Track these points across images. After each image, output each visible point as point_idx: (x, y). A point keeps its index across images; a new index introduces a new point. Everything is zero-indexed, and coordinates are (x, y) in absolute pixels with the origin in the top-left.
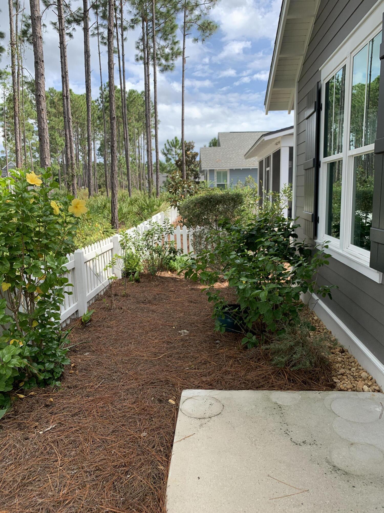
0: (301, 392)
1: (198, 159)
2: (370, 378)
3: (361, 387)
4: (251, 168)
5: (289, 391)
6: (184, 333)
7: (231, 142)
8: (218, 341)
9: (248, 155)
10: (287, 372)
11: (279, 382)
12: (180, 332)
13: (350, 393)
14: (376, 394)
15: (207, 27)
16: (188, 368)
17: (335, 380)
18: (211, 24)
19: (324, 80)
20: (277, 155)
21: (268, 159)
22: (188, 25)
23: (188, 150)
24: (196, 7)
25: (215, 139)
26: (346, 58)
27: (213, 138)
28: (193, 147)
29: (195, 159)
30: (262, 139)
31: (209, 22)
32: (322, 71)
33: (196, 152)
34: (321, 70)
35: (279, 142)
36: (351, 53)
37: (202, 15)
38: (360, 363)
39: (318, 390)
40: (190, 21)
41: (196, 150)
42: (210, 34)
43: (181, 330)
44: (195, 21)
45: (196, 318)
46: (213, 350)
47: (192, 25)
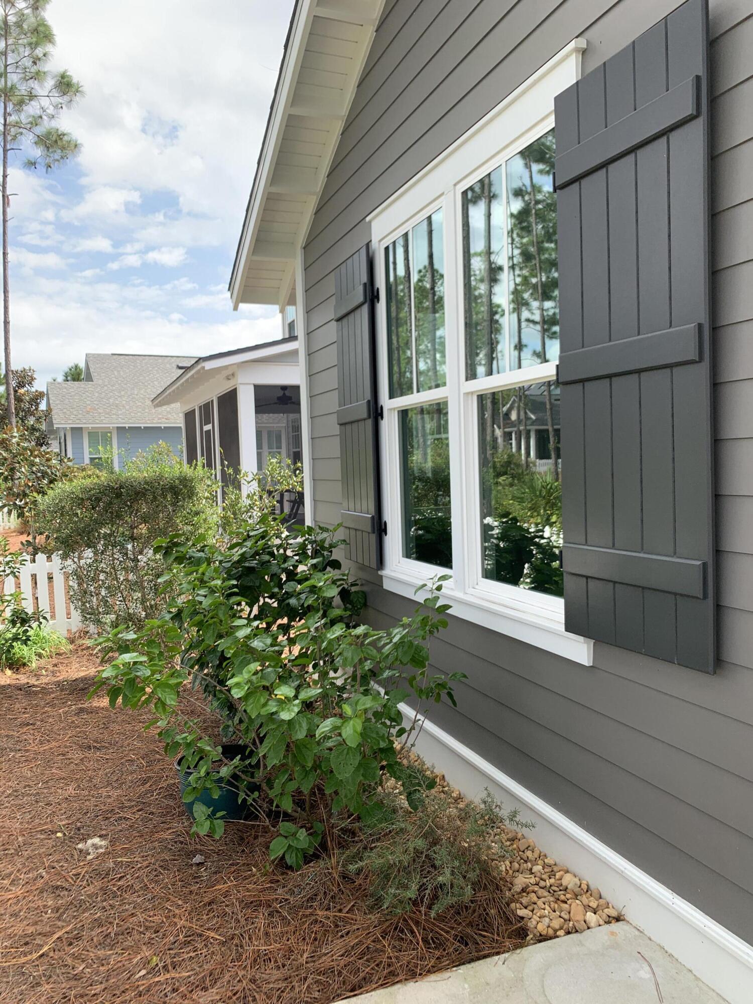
0: (463, 970)
1: (43, 406)
2: (584, 887)
3: (580, 918)
4: (163, 426)
5: (433, 977)
6: (95, 847)
7: (116, 373)
8: (198, 859)
9: (161, 399)
10: (417, 923)
11: (406, 957)
12: (80, 846)
13: (564, 942)
14: (615, 926)
15: (56, 141)
16: (143, 972)
17: (521, 913)
18: (66, 138)
19: (380, 241)
20: (229, 401)
21: (206, 408)
22: (13, 131)
23: (21, 385)
24: (30, 100)
25: (76, 367)
26: (442, 194)
27: (71, 364)
28: (33, 379)
29: (37, 405)
30: (199, 367)
31: (60, 133)
32: (373, 224)
33: (40, 390)
34: (370, 222)
35: (233, 375)
36: (455, 185)
37: (45, 117)
38: (545, 850)
39: (498, 953)
40: (17, 125)
41: (39, 385)
42: (62, 158)
43: (84, 840)
44: (29, 126)
45: (115, 794)
46: (194, 888)
47: (21, 134)
